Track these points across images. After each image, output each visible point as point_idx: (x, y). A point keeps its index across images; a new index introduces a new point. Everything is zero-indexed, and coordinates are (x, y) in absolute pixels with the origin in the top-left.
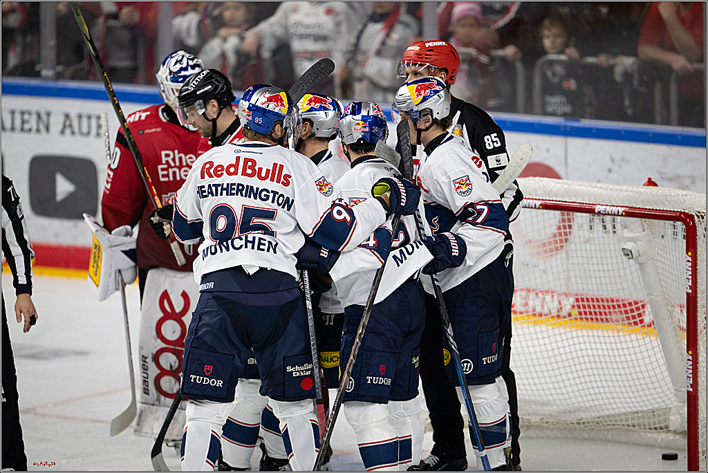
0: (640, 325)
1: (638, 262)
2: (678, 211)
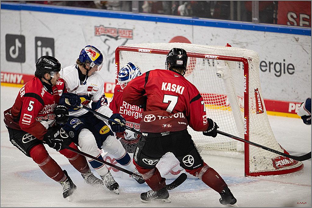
0: (222, 106)
1: (223, 79)
2: (240, 58)
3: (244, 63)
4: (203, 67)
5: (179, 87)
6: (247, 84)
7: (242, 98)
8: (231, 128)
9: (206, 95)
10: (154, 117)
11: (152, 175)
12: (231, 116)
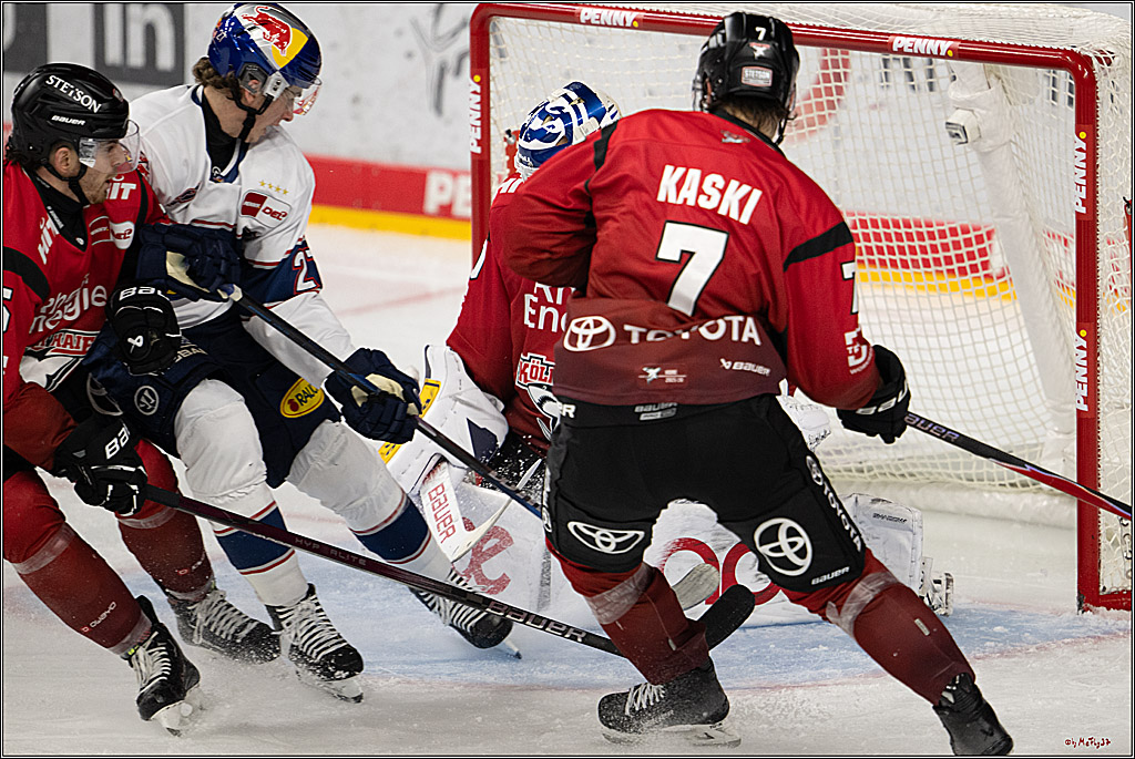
0: (970, 275)
1: (977, 150)
2: (1058, 50)
3: (1077, 75)
4: (882, 94)
5: (736, 191)
6: (1091, 174)
7: (1066, 241)
8: (1015, 381)
9: (896, 225)
10: (607, 331)
11: (634, 602)
12: (1013, 325)
